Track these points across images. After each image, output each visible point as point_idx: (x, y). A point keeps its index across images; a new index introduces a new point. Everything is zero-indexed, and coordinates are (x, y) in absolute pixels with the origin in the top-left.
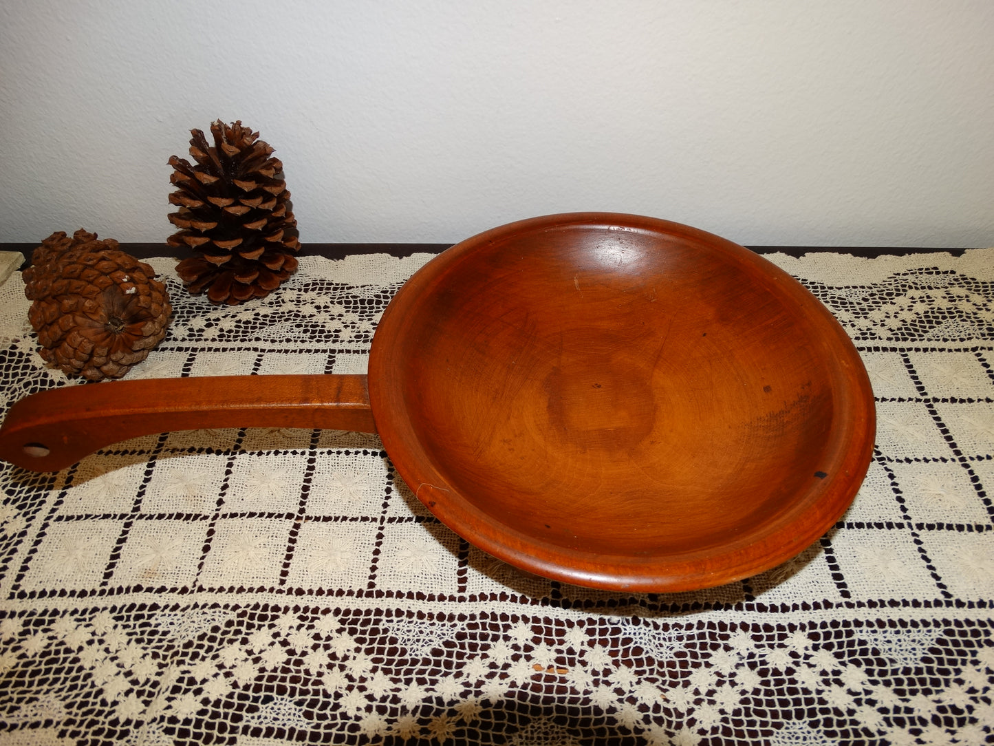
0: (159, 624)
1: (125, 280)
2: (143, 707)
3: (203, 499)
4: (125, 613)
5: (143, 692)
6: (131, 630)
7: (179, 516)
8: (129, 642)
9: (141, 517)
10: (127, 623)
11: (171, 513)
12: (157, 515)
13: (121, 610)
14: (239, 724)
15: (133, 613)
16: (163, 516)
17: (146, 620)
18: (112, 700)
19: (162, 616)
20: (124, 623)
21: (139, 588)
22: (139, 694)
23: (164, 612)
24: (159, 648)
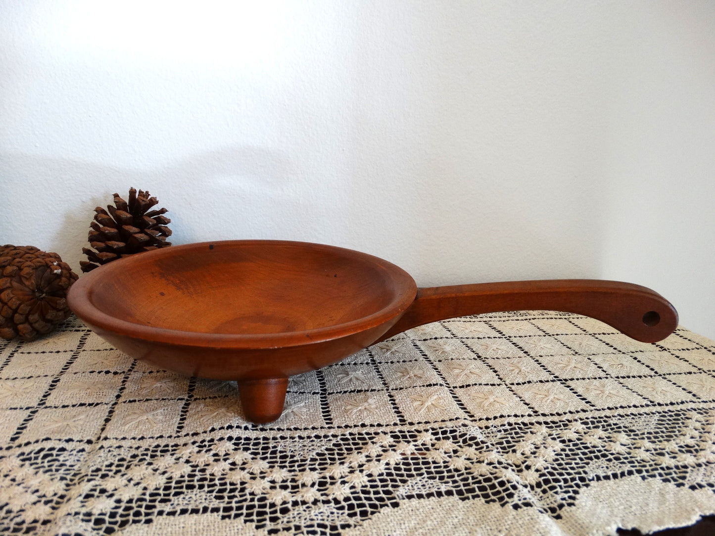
0: (67, 460)
1: (55, 264)
2: (51, 510)
3: (104, 394)
4: (33, 455)
5: (51, 501)
6: (40, 465)
7: (82, 405)
8: (36, 473)
9: (46, 407)
10: (35, 461)
11: (74, 404)
12: (61, 406)
13: (28, 454)
14: (153, 510)
15: (42, 454)
16: (67, 406)
17: (54, 457)
18: (19, 508)
19: (70, 455)
20: (33, 461)
21: (47, 439)
22: (46, 503)
23: (71, 453)
24: (67, 474)
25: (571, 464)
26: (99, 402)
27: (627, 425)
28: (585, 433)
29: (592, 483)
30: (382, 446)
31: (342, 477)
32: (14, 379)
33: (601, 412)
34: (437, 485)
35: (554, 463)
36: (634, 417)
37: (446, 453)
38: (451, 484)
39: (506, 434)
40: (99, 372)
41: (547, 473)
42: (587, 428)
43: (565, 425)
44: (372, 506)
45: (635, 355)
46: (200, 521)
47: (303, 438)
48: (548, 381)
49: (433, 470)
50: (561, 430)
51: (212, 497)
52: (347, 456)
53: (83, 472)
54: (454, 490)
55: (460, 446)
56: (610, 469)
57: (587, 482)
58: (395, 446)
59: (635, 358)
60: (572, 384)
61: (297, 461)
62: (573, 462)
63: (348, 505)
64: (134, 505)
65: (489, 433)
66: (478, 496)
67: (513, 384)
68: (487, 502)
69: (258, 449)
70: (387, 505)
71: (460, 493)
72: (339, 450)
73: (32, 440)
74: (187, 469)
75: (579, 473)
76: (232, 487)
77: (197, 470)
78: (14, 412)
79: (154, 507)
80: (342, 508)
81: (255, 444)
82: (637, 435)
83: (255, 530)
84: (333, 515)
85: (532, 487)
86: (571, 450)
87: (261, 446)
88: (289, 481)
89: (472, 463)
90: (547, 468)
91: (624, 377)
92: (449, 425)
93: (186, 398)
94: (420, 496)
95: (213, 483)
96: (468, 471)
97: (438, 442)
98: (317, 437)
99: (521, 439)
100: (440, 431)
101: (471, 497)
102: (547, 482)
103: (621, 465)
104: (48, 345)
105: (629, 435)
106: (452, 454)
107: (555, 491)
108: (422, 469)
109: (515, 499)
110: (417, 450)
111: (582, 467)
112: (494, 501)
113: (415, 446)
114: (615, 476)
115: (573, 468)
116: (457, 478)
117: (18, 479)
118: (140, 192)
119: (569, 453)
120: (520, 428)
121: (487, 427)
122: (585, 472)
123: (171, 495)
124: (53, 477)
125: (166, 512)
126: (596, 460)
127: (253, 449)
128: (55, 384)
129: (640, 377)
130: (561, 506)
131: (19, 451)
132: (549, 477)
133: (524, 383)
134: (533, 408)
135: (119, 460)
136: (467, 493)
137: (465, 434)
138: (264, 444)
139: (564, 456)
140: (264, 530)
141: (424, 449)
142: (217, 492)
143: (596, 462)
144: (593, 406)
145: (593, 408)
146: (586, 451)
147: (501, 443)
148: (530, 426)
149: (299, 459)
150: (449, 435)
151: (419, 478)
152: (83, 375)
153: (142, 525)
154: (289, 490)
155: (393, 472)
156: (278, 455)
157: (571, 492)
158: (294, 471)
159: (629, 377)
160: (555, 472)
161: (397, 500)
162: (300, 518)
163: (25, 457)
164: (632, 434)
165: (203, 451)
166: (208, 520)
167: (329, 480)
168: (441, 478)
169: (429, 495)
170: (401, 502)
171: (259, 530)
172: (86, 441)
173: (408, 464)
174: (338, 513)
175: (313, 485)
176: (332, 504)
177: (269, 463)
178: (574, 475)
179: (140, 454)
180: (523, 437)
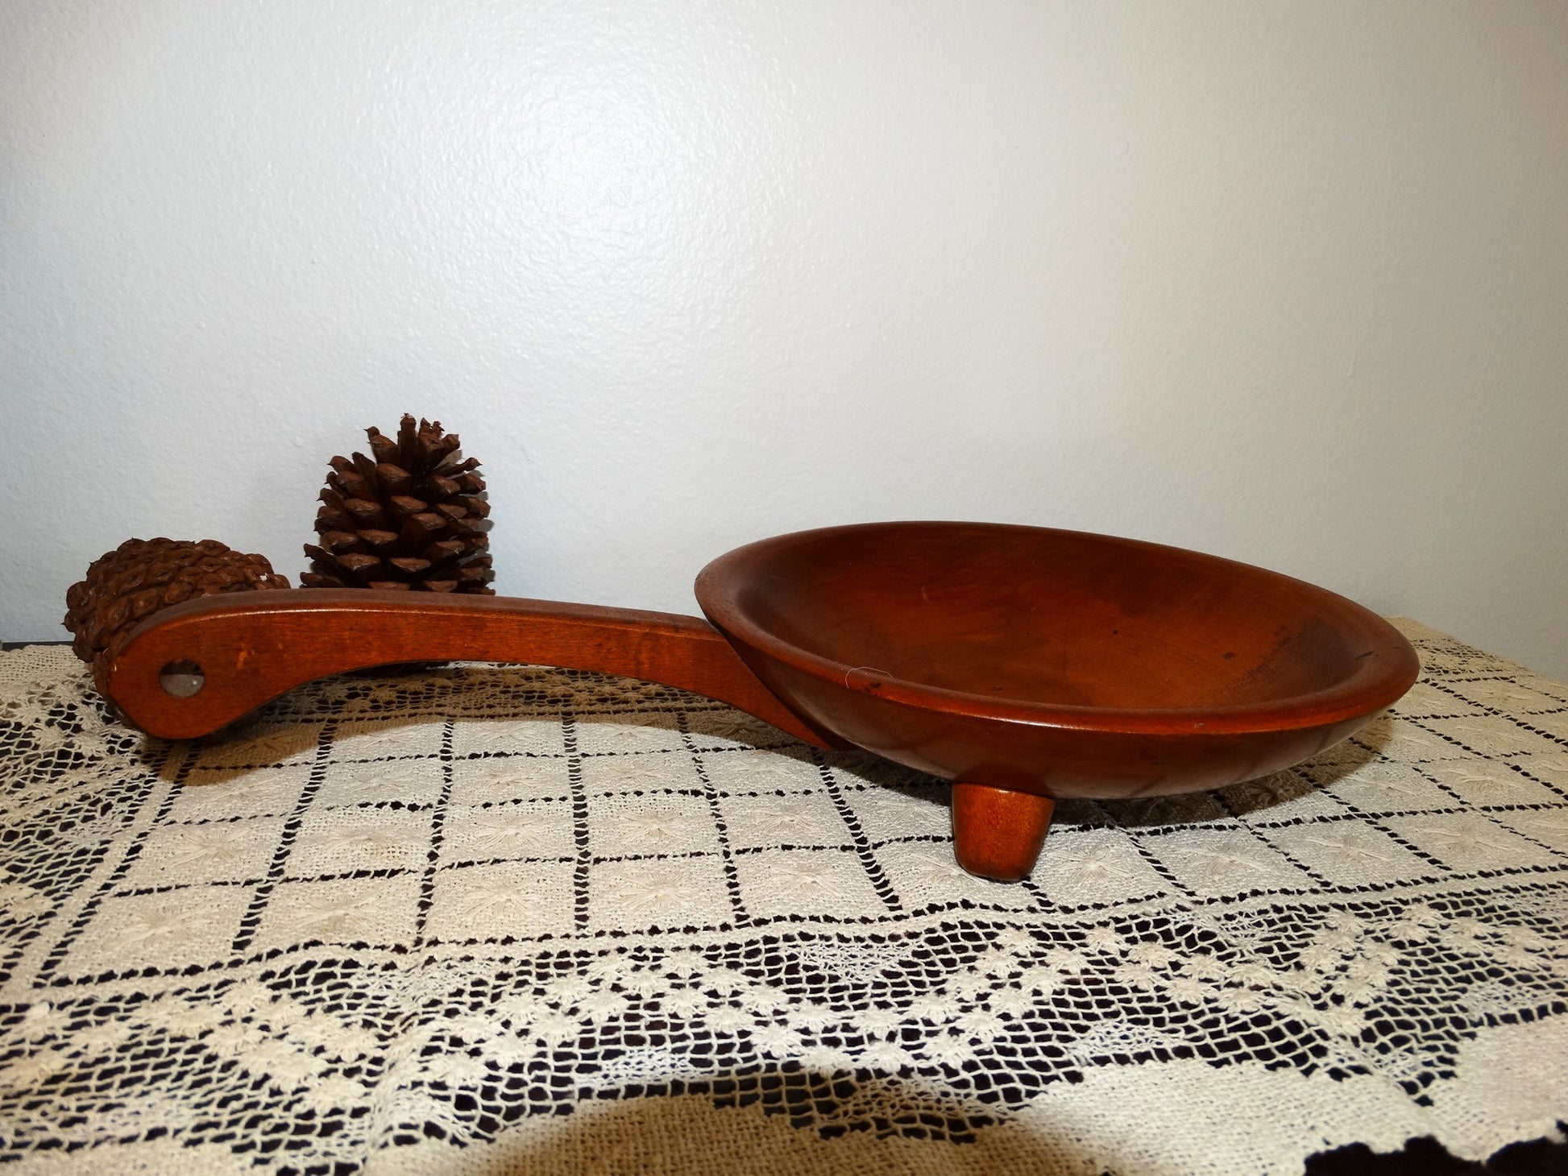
0: (367, 986)
1: (264, 578)
2: (363, 1089)
3: (403, 850)
4: (292, 977)
5: (358, 1070)
6: (312, 997)
7: (361, 874)
8: (310, 1012)
9: (287, 880)
10: (301, 989)
11: (345, 872)
12: (318, 877)
13: (283, 975)
14: (569, 1087)
15: (312, 974)
16: (332, 877)
17: (340, 980)
18: (294, 1087)
19: (369, 975)
20: (294, 990)
21: (315, 943)
22: (349, 1073)
23: (371, 971)
24: (375, 1015)
25: (1428, 991)
26: (397, 868)
27: (1530, 909)
28: (1443, 927)
29: (1480, 1031)
30: (1016, 954)
31: (948, 1021)
32: (201, 823)
33: (1468, 881)
34: (1150, 1037)
35: (1393, 989)
36: (1540, 891)
37: (1156, 969)
38: (1182, 1034)
39: (1274, 931)
40: (380, 806)
41: (1381, 1010)
42: (1444, 915)
43: (1397, 911)
44: (1026, 1079)
45: (1514, 761)
46: (672, 1109)
47: (847, 940)
48: (1336, 818)
49: (1136, 1005)
50: (1389, 920)
51: (685, 1062)
52: (949, 976)
53: (406, 1010)
54: (1192, 1045)
55: (1182, 953)
56: (1513, 1000)
57: (1470, 1029)
58: (1044, 955)
59: (1517, 768)
60: (1392, 823)
61: (846, 988)
62: (1433, 987)
63: (974, 1077)
64: (525, 1076)
65: (1235, 929)
66: (1246, 1056)
67: (1263, 826)
68: (1272, 1068)
69: (758, 964)
70: (1057, 1077)
71: (1206, 1051)
72: (927, 964)
73: (284, 946)
74: (620, 1005)
75: (1450, 1010)
76: (723, 1041)
77: (642, 1006)
78: (224, 890)
79: (569, 1081)
80: (963, 1084)
81: (749, 955)
82: (1554, 929)
83: (793, 1129)
84: (947, 1099)
85: (1355, 1040)
86: (1420, 963)
87: (762, 957)
88: (839, 1029)
89: (1218, 988)
90: (1379, 999)
91: (1499, 809)
92: (1151, 910)
93: (576, 856)
94: (1122, 1060)
95: (680, 1032)
96: (1212, 1005)
97: (1134, 947)
98: (876, 938)
99: (1308, 940)
100: (1133, 923)
101: (1232, 1060)
102: (1385, 1028)
103: (1536, 992)
104: (255, 751)
105: (1540, 931)
106: (1169, 971)
107: (1407, 1046)
108: (1113, 1003)
109: (1332, 1060)
110: (1092, 963)
111: (1455, 998)
112: (1285, 1064)
113: (1087, 955)
114: (1527, 1015)
115: (1433, 1000)
116: (1191, 1022)
117: (277, 1029)
118: (424, 423)
119: (1418, 969)
120: (1301, 918)
121: (1229, 918)
122: (1463, 1009)
123: (600, 1056)
124: (348, 1020)
125: (596, 1092)
126: (1480, 983)
127: (748, 964)
128: (292, 831)
129: (1536, 807)
130: (1426, 1079)
131: (260, 968)
132: (1387, 1017)
133: (1287, 824)
134: (1318, 876)
135: (474, 984)
136: (1221, 1051)
137: (1188, 928)
138: (768, 951)
139: (1408, 976)
140: (812, 1130)
141: (1107, 962)
142: (692, 1052)
143: (1480, 987)
144: (1448, 869)
145: (1447, 873)
146: (1454, 964)
147: (1269, 950)
148: (1321, 913)
149: (848, 983)
150: (1152, 930)
151: (1112, 1022)
152: (348, 811)
153: (553, 1116)
154: (843, 1047)
155: (1053, 1008)
156: (803, 974)
157: (1442, 1048)
158: (844, 1008)
159: (1511, 808)
160: (1399, 1008)
161: (1077, 1068)
162: (880, 1103)
163: (276, 980)
164: (1545, 927)
165: (646, 968)
166: (687, 1109)
167: (921, 1027)
168: (1159, 1022)
169: (1142, 1057)
170: (1087, 1071)
171: (802, 1129)
172: (393, 947)
173: (1080, 993)
174: (957, 1095)
175: (891, 1037)
176: (942, 1076)
177: (788, 991)
178: (1440, 1015)
179: (513, 971)
180: (1312, 935)
